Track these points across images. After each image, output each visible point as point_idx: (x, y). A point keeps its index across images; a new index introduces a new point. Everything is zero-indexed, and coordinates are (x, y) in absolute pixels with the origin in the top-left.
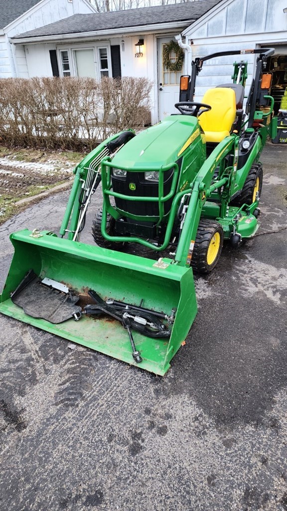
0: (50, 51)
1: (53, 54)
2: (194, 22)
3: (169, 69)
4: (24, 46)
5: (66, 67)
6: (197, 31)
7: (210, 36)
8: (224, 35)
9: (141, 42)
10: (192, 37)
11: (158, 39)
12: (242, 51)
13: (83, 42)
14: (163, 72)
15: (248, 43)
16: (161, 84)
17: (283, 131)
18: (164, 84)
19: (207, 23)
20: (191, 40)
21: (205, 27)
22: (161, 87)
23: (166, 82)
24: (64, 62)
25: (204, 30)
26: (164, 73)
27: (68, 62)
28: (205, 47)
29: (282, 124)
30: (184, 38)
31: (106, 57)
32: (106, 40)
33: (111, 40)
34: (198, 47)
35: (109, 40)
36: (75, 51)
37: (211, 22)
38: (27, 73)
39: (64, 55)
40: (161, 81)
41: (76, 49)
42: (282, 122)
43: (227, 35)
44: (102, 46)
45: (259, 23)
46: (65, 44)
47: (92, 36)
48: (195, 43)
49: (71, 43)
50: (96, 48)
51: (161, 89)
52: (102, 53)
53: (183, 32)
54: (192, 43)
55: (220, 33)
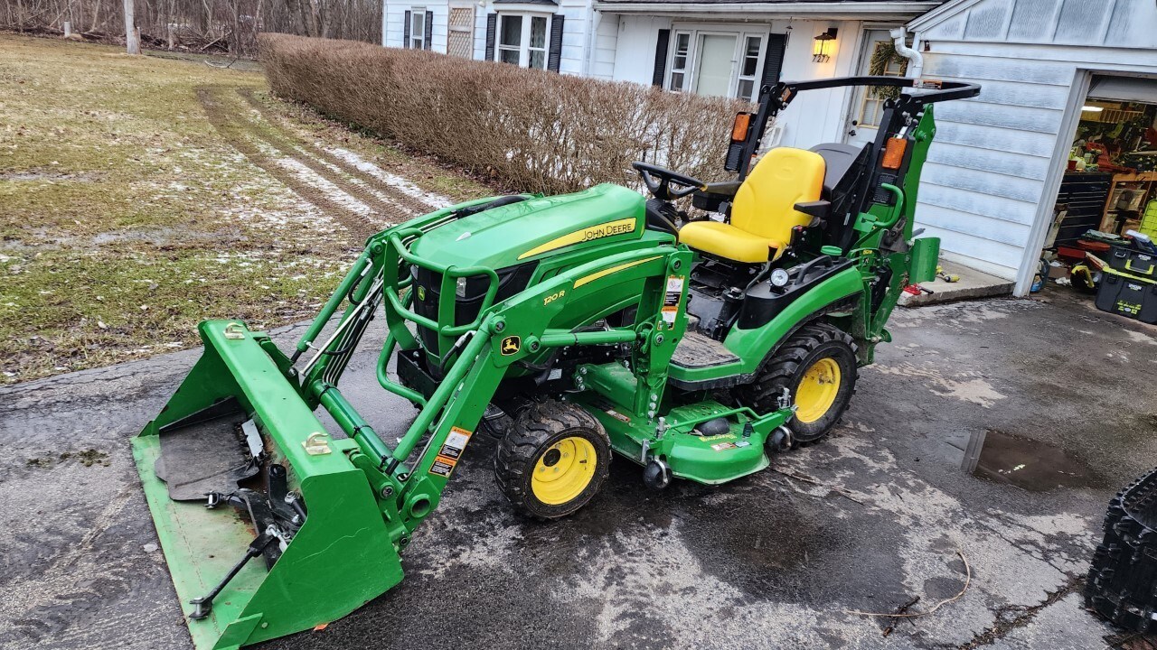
0: (660, 30)
1: (664, 36)
2: (939, 5)
3: (878, 95)
4: (620, 16)
5: (681, 63)
6: (943, 25)
7: (969, 38)
8: (1003, 40)
9: (831, 34)
10: (929, 36)
11: (868, 33)
12: (915, 82)
13: (720, 21)
14: (865, 98)
15: (1057, 65)
16: (855, 123)
17: (1130, 286)
18: (863, 124)
19: (967, 12)
20: (926, 42)
21: (963, 18)
22: (854, 128)
23: (867, 120)
24: (679, 54)
25: (959, 23)
26: (867, 101)
27: (685, 54)
28: (955, 59)
29: (1128, 266)
30: (911, 35)
31: (757, 54)
32: (763, 22)
33: (774, 23)
34: (940, 59)
35: (770, 22)
36: (705, 36)
37: (976, 11)
38: (611, 66)
39: (683, 41)
40: (858, 118)
41: (705, 33)
42: (1129, 262)
43: (1010, 40)
44: (754, 32)
45: (1092, 25)
46: (690, 20)
47: (735, 13)
48: (934, 48)
49: (700, 21)
50: (742, 34)
51: (852, 133)
52: (752, 45)
53: (910, 24)
54: (927, 48)
55: (996, 35)
